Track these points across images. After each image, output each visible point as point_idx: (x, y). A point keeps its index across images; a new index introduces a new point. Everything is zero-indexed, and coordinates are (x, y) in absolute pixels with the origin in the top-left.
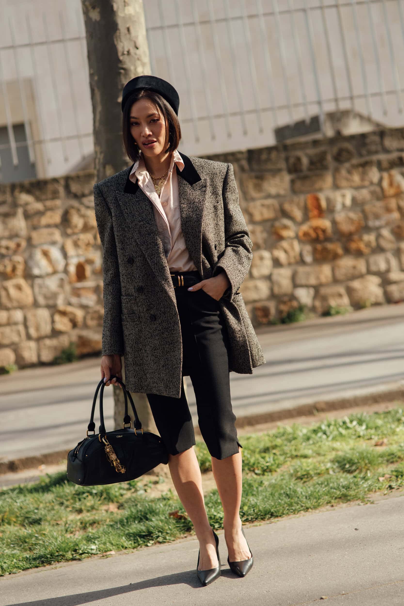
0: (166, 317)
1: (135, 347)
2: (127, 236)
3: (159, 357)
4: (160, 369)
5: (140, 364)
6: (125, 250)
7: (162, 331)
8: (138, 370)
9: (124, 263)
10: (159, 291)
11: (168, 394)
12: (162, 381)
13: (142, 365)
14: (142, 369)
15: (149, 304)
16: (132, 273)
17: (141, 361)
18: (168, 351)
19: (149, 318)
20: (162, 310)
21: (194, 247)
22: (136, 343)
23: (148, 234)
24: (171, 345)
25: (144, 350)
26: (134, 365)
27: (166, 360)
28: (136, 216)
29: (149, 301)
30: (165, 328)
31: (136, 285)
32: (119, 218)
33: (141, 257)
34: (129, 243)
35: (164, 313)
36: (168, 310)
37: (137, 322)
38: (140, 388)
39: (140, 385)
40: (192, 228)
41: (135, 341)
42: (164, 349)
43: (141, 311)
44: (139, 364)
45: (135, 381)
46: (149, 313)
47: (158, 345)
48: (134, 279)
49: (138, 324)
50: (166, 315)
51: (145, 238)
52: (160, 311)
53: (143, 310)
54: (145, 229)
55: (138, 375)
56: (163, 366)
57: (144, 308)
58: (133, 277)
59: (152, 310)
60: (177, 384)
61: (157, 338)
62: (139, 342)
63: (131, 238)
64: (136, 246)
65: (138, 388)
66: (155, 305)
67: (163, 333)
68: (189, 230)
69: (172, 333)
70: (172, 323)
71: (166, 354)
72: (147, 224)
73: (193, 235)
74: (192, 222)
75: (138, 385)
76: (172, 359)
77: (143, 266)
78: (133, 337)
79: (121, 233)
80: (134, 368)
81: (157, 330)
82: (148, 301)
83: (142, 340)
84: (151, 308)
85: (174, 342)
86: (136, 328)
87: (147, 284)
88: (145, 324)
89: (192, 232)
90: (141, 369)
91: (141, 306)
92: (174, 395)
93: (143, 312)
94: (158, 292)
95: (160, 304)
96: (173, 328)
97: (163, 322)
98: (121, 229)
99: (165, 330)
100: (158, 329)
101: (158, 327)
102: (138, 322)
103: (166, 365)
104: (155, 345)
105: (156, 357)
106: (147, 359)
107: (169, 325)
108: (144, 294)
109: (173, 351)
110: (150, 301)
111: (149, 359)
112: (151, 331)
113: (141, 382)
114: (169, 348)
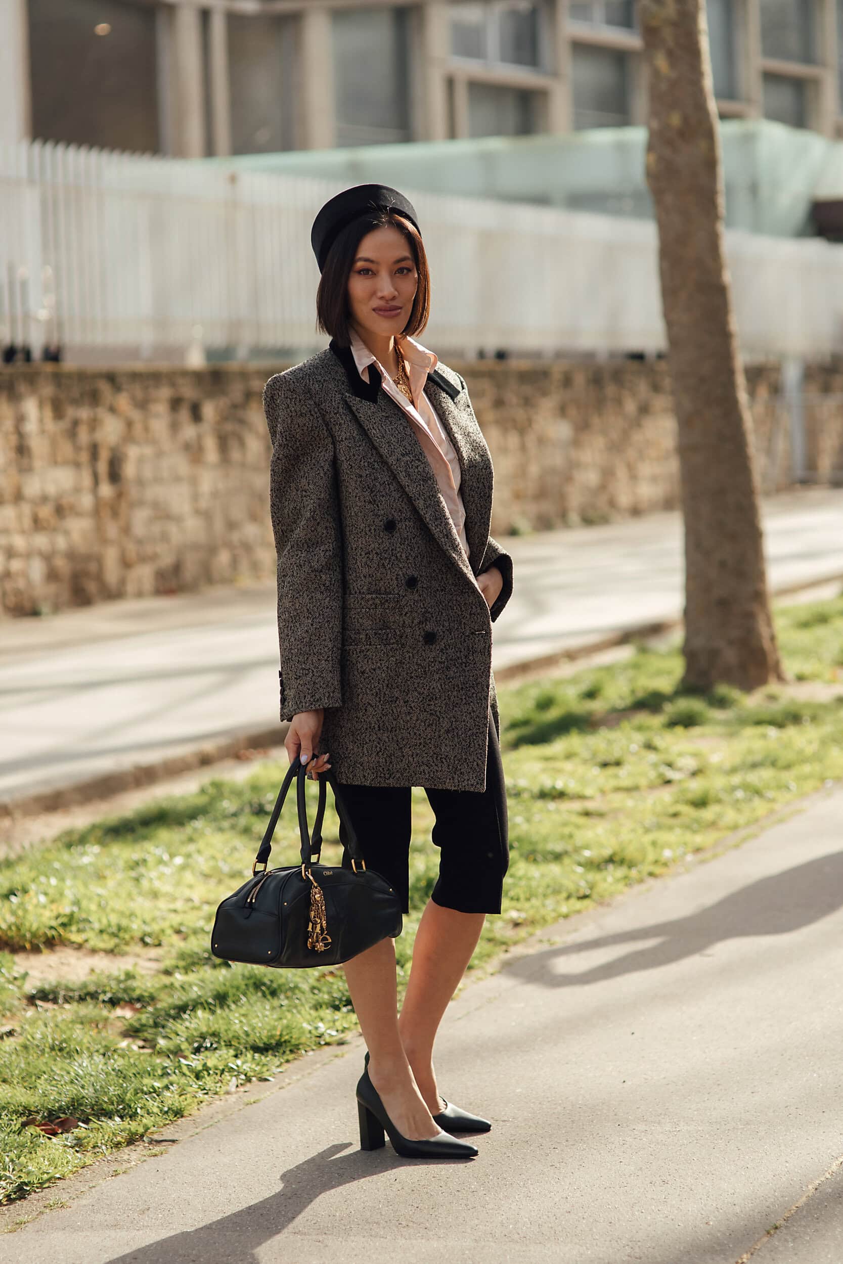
0: (452, 639)
1: (385, 694)
2: (380, 480)
3: (438, 713)
4: (440, 737)
5: (392, 728)
6: (378, 505)
7: (446, 663)
8: (387, 740)
9: (375, 530)
10: (439, 588)
11: (457, 784)
12: (444, 760)
13: (396, 730)
14: (395, 738)
15: (423, 610)
16: (392, 550)
17: (394, 722)
18: (457, 704)
19: (421, 639)
20: (446, 624)
21: (479, 515)
22: (387, 686)
23: (423, 480)
24: (462, 692)
25: (402, 701)
26: (379, 730)
27: (454, 720)
28: (394, 443)
29: (423, 604)
30: (451, 660)
31: (400, 573)
32: (360, 443)
33: (409, 521)
34: (384, 493)
35: (450, 631)
36: (456, 627)
37: (396, 645)
38: (387, 776)
39: (388, 769)
40: (478, 479)
41: (386, 682)
42: (449, 699)
43: (407, 623)
44: (390, 729)
45: (378, 762)
46: (421, 630)
47: (437, 691)
48: (396, 562)
49: (397, 649)
50: (452, 635)
51: (419, 486)
52: (443, 626)
53: (413, 622)
54: (416, 470)
55: (385, 749)
56: (448, 732)
57: (414, 619)
58: (393, 558)
59: (428, 623)
60: (478, 765)
61: (436, 677)
62: (395, 685)
63: (389, 485)
64: (401, 500)
65: (382, 775)
66: (433, 615)
67: (448, 668)
68: (473, 482)
69: (464, 670)
70: (463, 650)
71: (453, 709)
72: (416, 462)
73: (479, 493)
74: (477, 469)
75: (383, 769)
76: (464, 717)
77: (414, 538)
78: (384, 675)
79: (367, 472)
80: (379, 736)
81: (437, 663)
82: (422, 606)
83: (400, 681)
84: (426, 620)
85: (468, 685)
86: (392, 656)
87: (421, 573)
88: (411, 650)
89: (478, 488)
90: (392, 738)
91: (408, 615)
92: (472, 785)
93: (411, 627)
94: (438, 590)
95: (442, 613)
96: (464, 660)
97: (448, 647)
98: (366, 464)
99: (451, 662)
100: (440, 660)
101: (438, 657)
102: (398, 644)
103: (453, 729)
104: (431, 690)
105: (431, 714)
106: (408, 718)
107: (458, 655)
108: (417, 591)
109: (465, 704)
110: (425, 605)
111: (415, 718)
112: (425, 664)
113: (391, 763)
114: (458, 697)
